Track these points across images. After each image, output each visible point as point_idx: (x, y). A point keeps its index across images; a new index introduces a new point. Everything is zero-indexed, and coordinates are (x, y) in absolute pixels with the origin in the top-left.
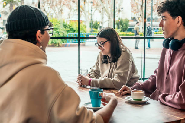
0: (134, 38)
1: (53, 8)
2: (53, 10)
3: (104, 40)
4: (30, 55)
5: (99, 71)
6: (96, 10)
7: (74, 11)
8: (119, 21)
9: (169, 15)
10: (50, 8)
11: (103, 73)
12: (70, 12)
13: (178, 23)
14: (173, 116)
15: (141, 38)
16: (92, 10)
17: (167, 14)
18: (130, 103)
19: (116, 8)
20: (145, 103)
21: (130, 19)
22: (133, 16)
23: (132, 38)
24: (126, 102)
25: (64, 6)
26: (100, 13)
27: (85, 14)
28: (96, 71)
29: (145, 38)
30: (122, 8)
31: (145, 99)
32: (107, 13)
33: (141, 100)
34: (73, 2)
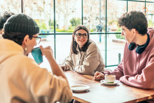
0: (98, 34)
1: (17, 9)
2: (17, 10)
5: (72, 61)
7: (35, 11)
10: (14, 9)
11: (75, 62)
12: (32, 12)
14: (142, 94)
15: (103, 34)
16: (50, 11)
18: (105, 85)
19: (71, 9)
20: (116, 85)
23: (96, 34)
24: (101, 85)
25: (26, 7)
26: (57, 13)
27: (44, 14)
28: (71, 61)
29: (106, 33)
30: (75, 9)
31: (116, 82)
33: (113, 83)
34: (35, 3)
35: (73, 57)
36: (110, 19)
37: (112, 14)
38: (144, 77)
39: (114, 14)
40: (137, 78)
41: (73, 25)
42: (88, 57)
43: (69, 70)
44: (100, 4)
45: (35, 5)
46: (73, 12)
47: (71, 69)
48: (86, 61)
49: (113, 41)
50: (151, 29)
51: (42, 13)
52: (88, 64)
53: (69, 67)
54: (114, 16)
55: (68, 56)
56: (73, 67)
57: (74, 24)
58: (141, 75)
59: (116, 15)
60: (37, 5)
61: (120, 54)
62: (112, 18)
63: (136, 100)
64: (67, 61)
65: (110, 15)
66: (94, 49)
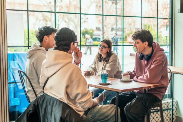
4: (64, 59)
5: (96, 68)
6: (63, 20)
8: (85, 30)
13: (145, 45)
16: (58, 21)
19: (82, 18)
21: (94, 29)
22: (98, 26)
26: (66, 23)
28: (94, 68)
29: (123, 46)
30: (87, 19)
32: (74, 23)
35: (96, 65)
36: (128, 30)
37: (130, 25)
38: (148, 75)
39: (133, 24)
40: (144, 76)
42: (110, 64)
43: (93, 75)
46: (85, 22)
47: (95, 74)
48: (108, 67)
50: (154, 42)
52: (109, 69)
53: (93, 72)
54: (132, 27)
55: (92, 64)
56: (96, 72)
58: (147, 74)
59: (134, 26)
62: (130, 28)
63: (143, 88)
64: (92, 68)
65: (127, 26)
66: (115, 58)
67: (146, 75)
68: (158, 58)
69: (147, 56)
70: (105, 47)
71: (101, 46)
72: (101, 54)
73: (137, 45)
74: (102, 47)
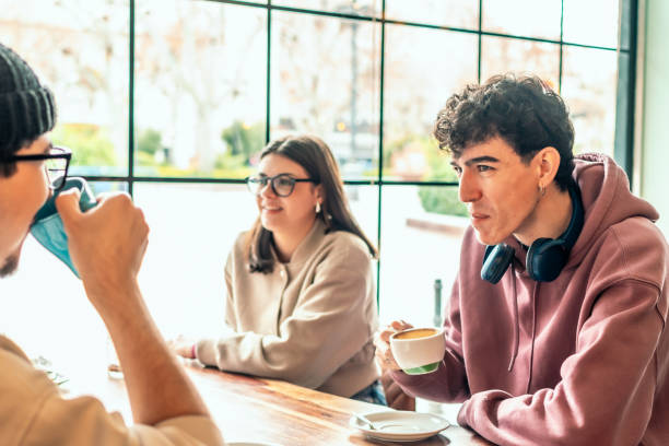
3: (297, 171)
9: (511, 150)
13: (542, 176)
17: (497, 147)
29: (380, 183)
34: (66, 52)
37: (405, 110)
41: (235, 153)
44: (354, 63)
45: (70, 60)
46: (236, 93)
49: (411, 223)
50: (590, 160)
51: (100, 96)
57: (240, 146)
58: (557, 387)
59: (419, 114)
60: (77, 61)
61: (438, 282)
67: (556, 392)
68: (622, 272)
69: (543, 249)
70: (291, 182)
71: (264, 179)
72: (271, 234)
73: (488, 183)
74: (274, 186)
